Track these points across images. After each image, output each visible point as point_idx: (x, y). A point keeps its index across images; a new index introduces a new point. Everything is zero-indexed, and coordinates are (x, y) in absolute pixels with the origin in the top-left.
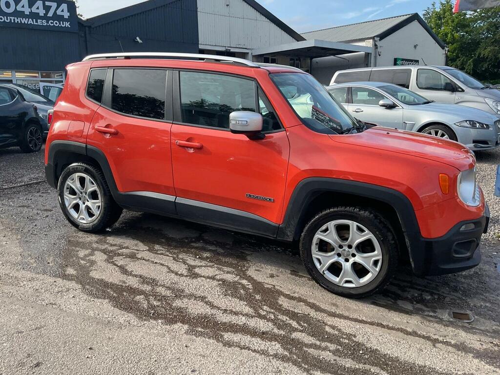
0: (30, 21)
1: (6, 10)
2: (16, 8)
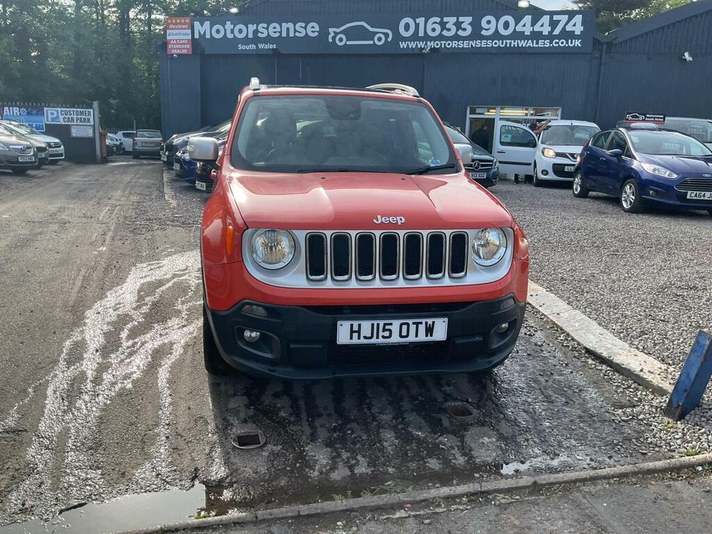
0: (530, 43)
1: (503, 32)
2: (515, 29)
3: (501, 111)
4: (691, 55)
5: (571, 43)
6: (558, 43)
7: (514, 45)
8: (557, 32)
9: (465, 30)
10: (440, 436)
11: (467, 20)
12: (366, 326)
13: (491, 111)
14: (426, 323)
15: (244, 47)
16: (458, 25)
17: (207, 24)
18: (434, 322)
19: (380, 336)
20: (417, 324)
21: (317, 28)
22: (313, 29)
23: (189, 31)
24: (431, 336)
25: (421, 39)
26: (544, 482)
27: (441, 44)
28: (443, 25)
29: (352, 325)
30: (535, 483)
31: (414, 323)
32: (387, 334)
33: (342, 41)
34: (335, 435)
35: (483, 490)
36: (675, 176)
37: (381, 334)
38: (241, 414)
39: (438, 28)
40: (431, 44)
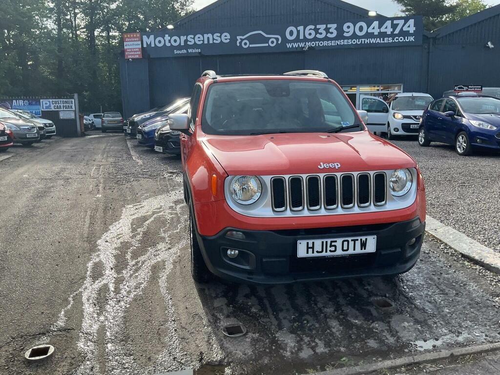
0: (378, 41)
1: (359, 33)
2: (367, 31)
3: (360, 88)
4: (492, 44)
5: (408, 39)
6: (398, 39)
7: (367, 42)
8: (397, 32)
9: (332, 33)
10: (372, 323)
11: (333, 27)
12: (318, 243)
13: (353, 89)
14: (361, 240)
15: (178, 52)
16: (327, 30)
17: (152, 37)
18: (366, 239)
19: (328, 251)
20: (355, 241)
21: (229, 37)
22: (226, 37)
23: (140, 43)
24: (365, 249)
25: (301, 41)
26: (459, 354)
27: (316, 44)
28: (317, 31)
29: (308, 243)
30: (452, 355)
31: (352, 240)
32: (333, 249)
33: (246, 44)
34: (295, 325)
35: (415, 361)
36: (495, 128)
37: (329, 249)
38: (224, 311)
39: (313, 33)
40: (308, 44)
